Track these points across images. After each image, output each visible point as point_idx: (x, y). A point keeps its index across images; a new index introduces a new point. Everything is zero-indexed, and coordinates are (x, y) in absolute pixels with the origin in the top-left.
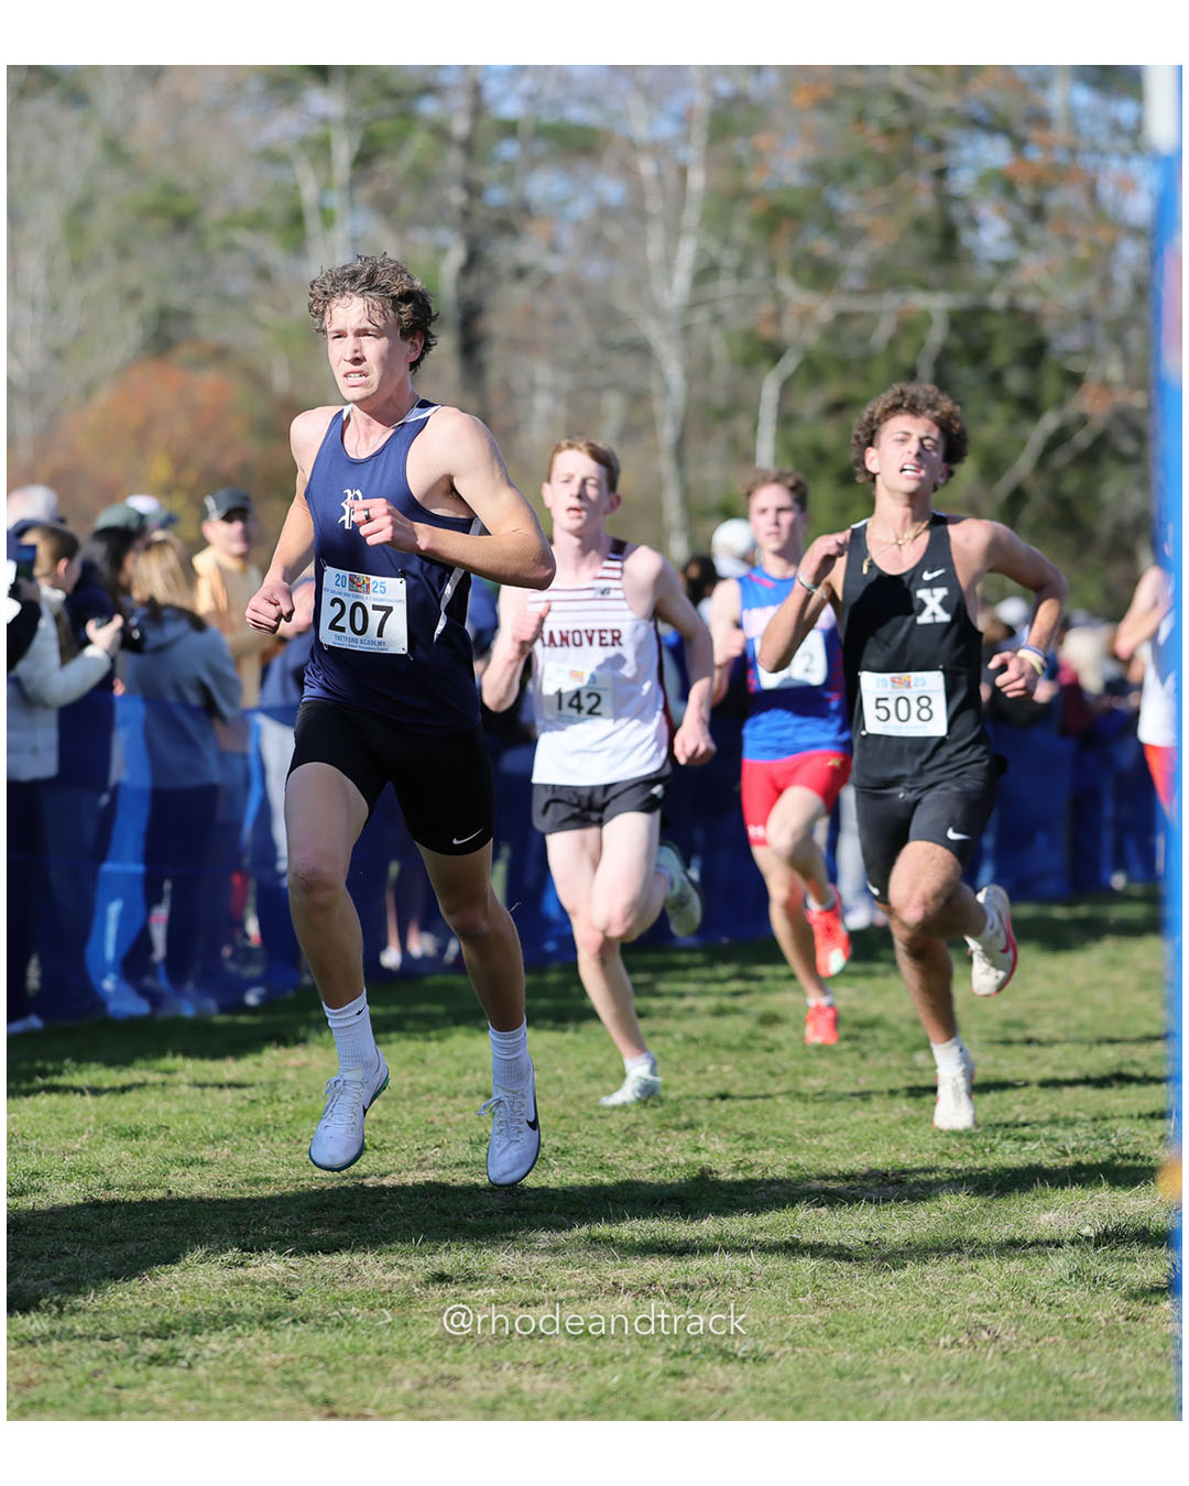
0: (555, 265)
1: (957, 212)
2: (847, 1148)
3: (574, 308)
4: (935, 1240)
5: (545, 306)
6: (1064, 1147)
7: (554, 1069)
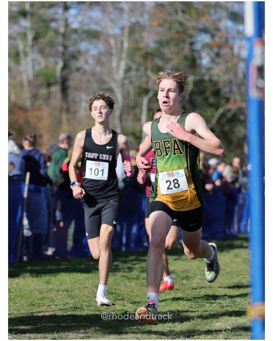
0: (87, 67)
1: (196, 55)
2: (165, 305)
3: (92, 79)
4: (188, 330)
5: (85, 78)
6: (223, 305)
7: (86, 284)
